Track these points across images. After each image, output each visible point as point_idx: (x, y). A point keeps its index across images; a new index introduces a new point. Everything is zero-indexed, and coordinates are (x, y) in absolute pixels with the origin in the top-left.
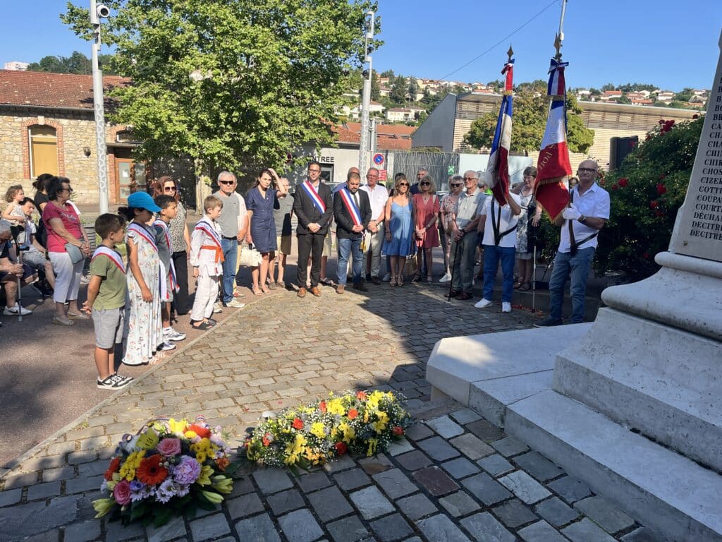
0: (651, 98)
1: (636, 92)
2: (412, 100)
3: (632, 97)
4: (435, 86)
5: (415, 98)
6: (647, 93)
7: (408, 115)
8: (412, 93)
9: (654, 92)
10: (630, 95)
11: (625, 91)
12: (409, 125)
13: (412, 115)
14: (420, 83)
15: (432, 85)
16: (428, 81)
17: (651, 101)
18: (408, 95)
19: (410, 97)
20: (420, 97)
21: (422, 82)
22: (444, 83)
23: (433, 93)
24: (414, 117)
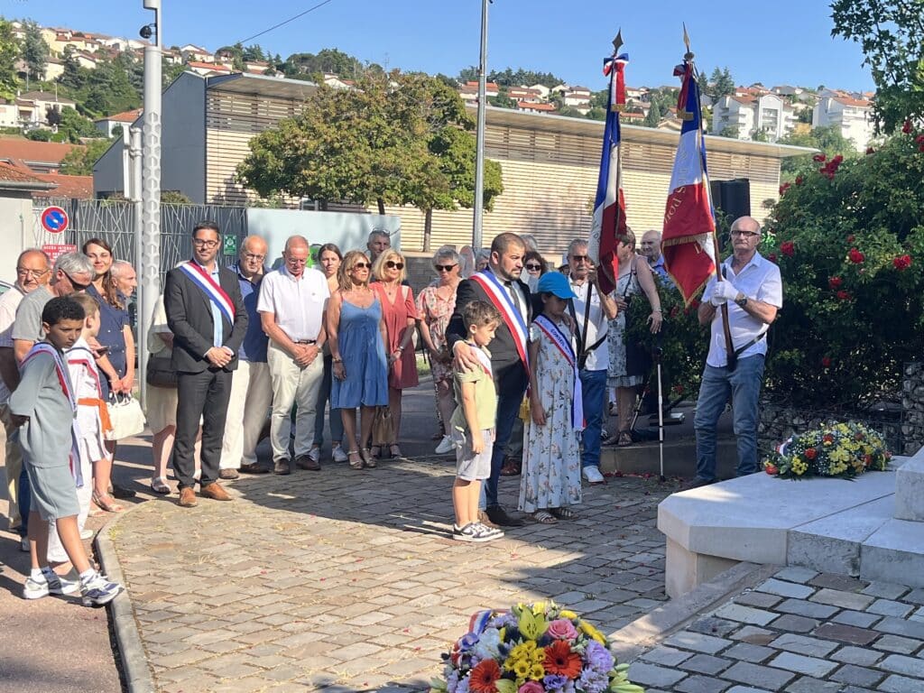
0: (552, 100)
1: (524, 87)
2: (34, 78)
3: (519, 96)
4: (89, 47)
5: (43, 73)
6: (545, 91)
7: (29, 113)
8: (35, 60)
9: (557, 89)
10: (515, 93)
11: (503, 83)
12: (34, 138)
13: (39, 111)
14: (49, 37)
15: (80, 45)
16: (69, 35)
17: (552, 106)
18: (21, 65)
19: (27, 70)
20: (54, 71)
21: (53, 35)
22: (110, 43)
23: (87, 64)
24: (45, 119)
